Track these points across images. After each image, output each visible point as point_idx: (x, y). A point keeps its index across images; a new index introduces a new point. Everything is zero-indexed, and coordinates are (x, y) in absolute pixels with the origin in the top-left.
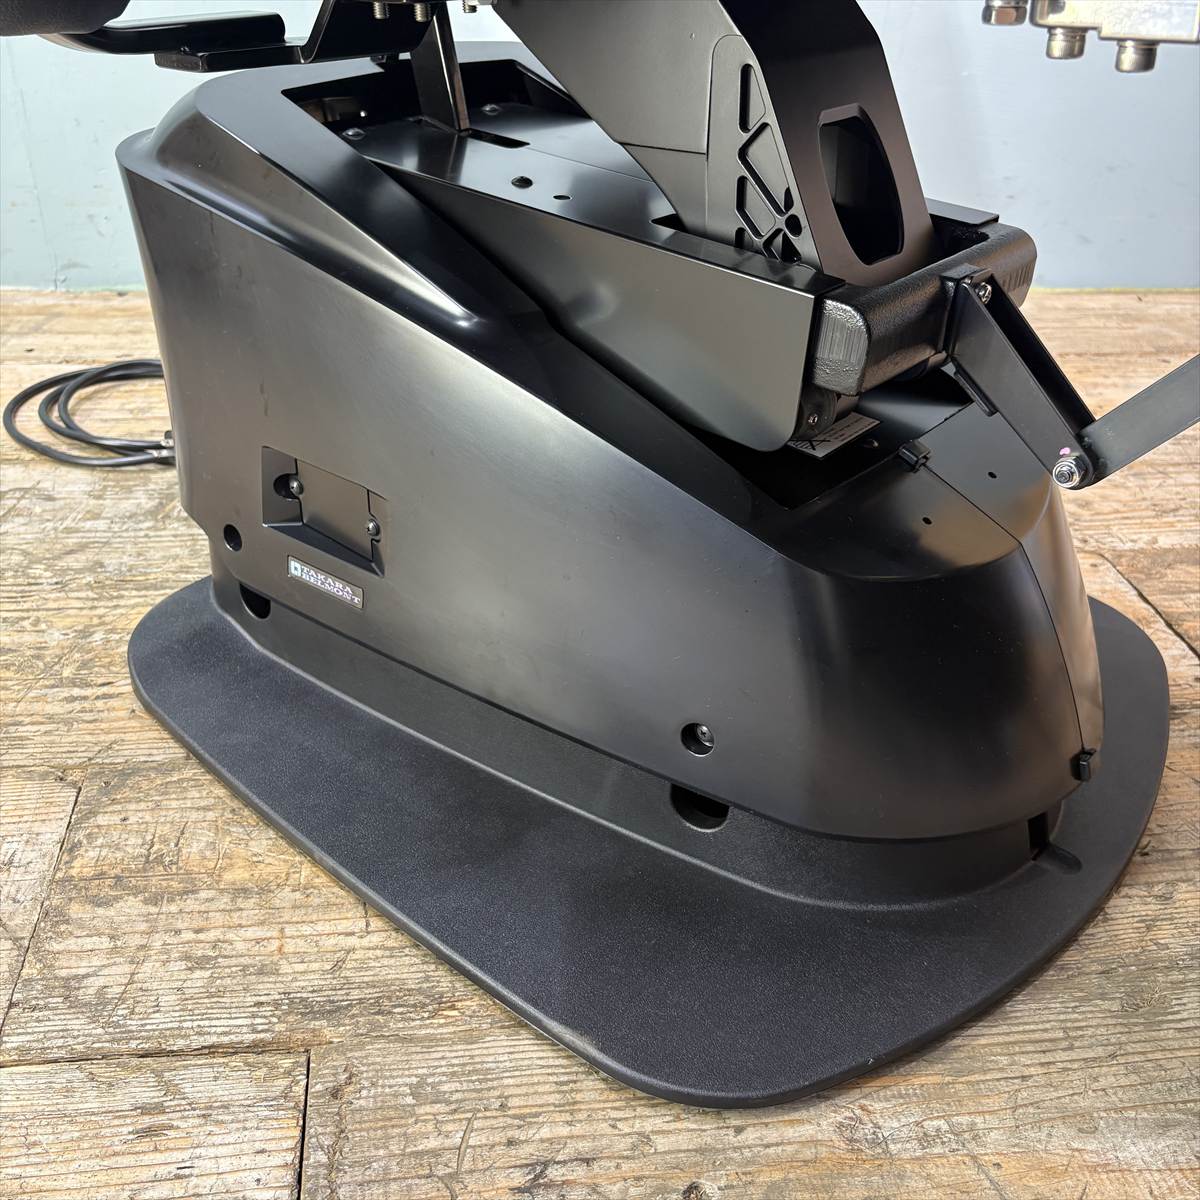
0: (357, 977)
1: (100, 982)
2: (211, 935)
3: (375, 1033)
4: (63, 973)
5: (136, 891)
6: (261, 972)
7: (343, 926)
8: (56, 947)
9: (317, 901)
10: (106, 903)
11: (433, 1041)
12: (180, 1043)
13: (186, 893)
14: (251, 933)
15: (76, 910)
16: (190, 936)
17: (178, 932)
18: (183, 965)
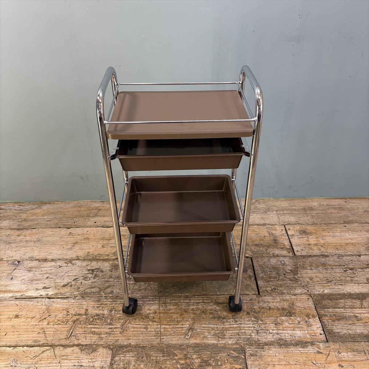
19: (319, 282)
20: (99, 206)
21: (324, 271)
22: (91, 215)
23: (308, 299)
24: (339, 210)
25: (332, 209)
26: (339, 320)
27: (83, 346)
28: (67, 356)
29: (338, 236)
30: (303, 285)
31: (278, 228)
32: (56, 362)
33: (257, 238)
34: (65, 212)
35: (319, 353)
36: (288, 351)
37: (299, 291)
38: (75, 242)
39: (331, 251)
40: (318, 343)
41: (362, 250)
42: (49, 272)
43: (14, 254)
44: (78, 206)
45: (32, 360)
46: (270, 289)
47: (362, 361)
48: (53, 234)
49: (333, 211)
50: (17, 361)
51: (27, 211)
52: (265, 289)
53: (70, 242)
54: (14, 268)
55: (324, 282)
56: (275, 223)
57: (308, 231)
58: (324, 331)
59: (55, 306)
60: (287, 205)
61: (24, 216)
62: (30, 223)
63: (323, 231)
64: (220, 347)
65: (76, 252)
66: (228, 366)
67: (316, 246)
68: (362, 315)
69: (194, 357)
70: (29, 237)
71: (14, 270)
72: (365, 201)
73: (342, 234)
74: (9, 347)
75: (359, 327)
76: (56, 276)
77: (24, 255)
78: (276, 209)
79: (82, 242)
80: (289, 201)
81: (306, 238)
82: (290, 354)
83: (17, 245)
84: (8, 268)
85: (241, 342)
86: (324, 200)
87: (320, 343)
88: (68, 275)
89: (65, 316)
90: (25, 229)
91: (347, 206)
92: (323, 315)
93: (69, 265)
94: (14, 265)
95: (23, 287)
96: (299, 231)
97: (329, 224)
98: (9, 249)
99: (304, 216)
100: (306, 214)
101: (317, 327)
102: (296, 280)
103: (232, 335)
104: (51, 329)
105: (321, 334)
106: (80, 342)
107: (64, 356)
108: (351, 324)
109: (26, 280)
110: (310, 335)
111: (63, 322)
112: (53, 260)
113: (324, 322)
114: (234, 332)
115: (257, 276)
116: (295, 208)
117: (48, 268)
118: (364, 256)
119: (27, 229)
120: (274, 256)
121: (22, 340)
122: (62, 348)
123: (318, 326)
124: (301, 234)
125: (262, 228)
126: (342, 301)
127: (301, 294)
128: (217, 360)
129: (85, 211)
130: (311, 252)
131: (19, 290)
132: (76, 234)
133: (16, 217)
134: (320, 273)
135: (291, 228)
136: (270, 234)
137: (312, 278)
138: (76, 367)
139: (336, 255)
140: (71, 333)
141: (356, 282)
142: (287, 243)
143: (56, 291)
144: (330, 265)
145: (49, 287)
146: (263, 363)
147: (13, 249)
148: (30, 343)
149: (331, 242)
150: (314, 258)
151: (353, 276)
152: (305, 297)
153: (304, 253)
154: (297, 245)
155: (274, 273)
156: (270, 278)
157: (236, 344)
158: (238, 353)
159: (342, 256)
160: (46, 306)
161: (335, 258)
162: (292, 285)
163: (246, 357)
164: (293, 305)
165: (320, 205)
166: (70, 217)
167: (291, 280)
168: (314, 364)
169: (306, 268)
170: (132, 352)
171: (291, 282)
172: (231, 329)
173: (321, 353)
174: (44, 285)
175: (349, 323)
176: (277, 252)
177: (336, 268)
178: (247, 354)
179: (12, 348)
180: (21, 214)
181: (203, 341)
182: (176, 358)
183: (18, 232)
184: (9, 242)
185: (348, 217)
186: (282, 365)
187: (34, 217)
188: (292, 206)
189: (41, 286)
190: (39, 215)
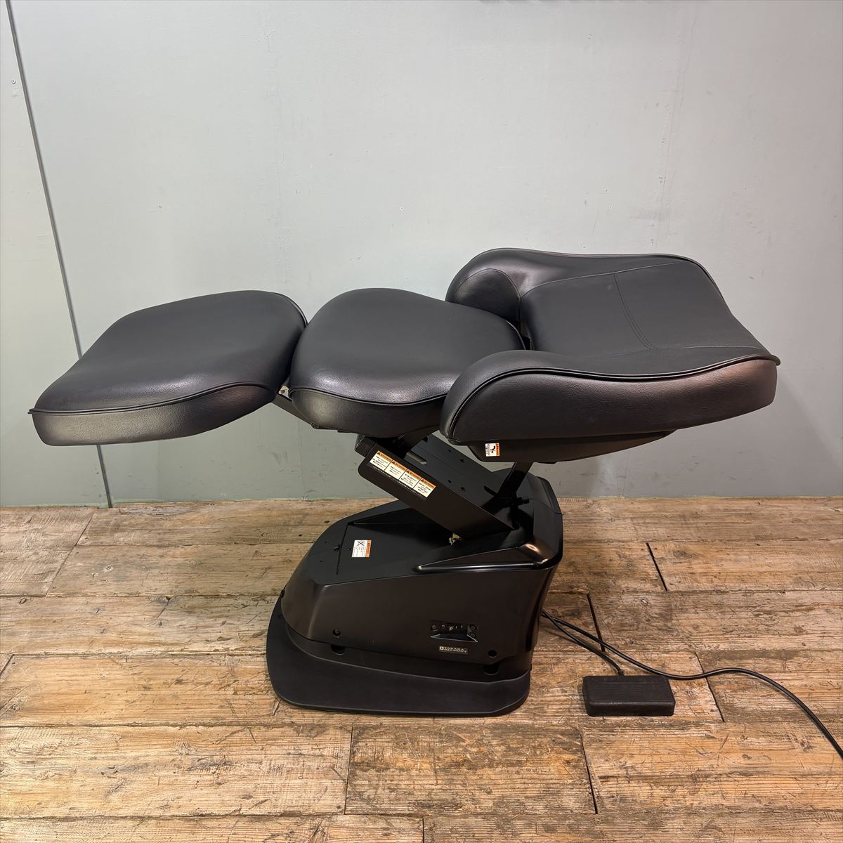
0: (434, 797)
1: (368, 794)
2: (395, 782)
3: (440, 814)
4: (358, 790)
5: (373, 768)
6: (409, 794)
7: (431, 782)
8: (355, 783)
9: (422, 774)
10: (366, 771)
11: (455, 817)
12: (391, 812)
13: (387, 769)
14: (406, 782)
15: (358, 772)
16: (389, 782)
17: (386, 781)
18: (388, 790)
19: (711, 633)
20: (305, 509)
21: (720, 614)
22: (292, 523)
23: (690, 658)
24: (748, 519)
25: (733, 517)
26: (744, 689)
27: (299, 726)
28: (274, 740)
29: (745, 561)
30: (681, 637)
31: (635, 547)
32: (257, 748)
33: (596, 563)
34: (244, 518)
35: (709, 737)
36: (654, 734)
37: (673, 646)
38: (267, 566)
39: (732, 585)
40: (707, 724)
41: (788, 582)
42: (226, 614)
43: (158, 585)
44: (265, 508)
45: (214, 746)
46: (623, 643)
47: (784, 750)
48: (224, 554)
49: (735, 519)
50: (189, 746)
51: (171, 518)
52: (613, 642)
53: (259, 567)
54: (162, 608)
55: (719, 633)
56: (628, 539)
57: (691, 553)
58: (717, 707)
59: (243, 666)
60: (651, 509)
61: (167, 525)
62: (179, 537)
63: (718, 552)
64: (539, 728)
65: (269, 582)
66: (553, 755)
67: (704, 576)
68: (785, 682)
69: (494, 742)
70: (182, 559)
71: (163, 611)
72: (795, 503)
73: (752, 557)
74: (172, 726)
75: (779, 700)
76: (238, 621)
77: (177, 587)
78: (631, 516)
79: (280, 566)
80: (655, 502)
81: (685, 564)
82: (659, 739)
83: (162, 572)
84: (151, 607)
85: (574, 723)
86: (720, 502)
87: (712, 723)
88: (259, 619)
89: (262, 682)
90: (172, 546)
91: (762, 512)
92: (716, 682)
93: (261, 602)
94: (160, 603)
95: (183, 637)
96: (674, 552)
97: (728, 541)
98: (148, 578)
99: (682, 527)
100: (686, 524)
101: (706, 701)
102: (669, 630)
103: (558, 712)
104: (241, 702)
105: (712, 711)
106: (294, 720)
107: (268, 740)
108: (765, 696)
109: (187, 626)
110: (695, 712)
111: (260, 690)
112: (229, 596)
113: (718, 693)
114: (561, 707)
115: (598, 623)
116: (667, 514)
117: (223, 608)
118: (792, 592)
119: (177, 546)
120: (629, 591)
121: (193, 717)
122: (263, 729)
123: (708, 699)
124: (677, 556)
125: (605, 546)
126: (751, 661)
127: (678, 650)
128: (534, 747)
129: (279, 516)
130: (695, 586)
131: (176, 642)
132: (266, 553)
133: (153, 526)
134: (712, 618)
135: (660, 547)
136: (620, 557)
137: (698, 627)
138: (291, 756)
139: (740, 590)
140: (276, 707)
141: (776, 633)
142: (652, 572)
143: (243, 644)
144: (730, 607)
145: (229, 637)
146: (614, 752)
147: (157, 578)
148: (208, 721)
149: (732, 570)
150: (700, 595)
151: (770, 623)
152: (686, 656)
153: (682, 587)
154: (669, 575)
155: (630, 618)
156: (622, 625)
157: (566, 724)
158: (569, 738)
159: (752, 592)
160: (228, 666)
161: (740, 595)
162: (660, 637)
163: (584, 743)
164: (663, 667)
165: (713, 510)
166: (254, 525)
167: (659, 630)
168: (700, 754)
169: (686, 611)
170: (386, 734)
171: (661, 632)
172: (556, 703)
173: (713, 737)
174: (219, 635)
175: (761, 694)
176: (633, 585)
177: (740, 612)
178: (584, 740)
179: (178, 728)
180: (162, 521)
181: (508, 721)
182: (462, 744)
183: (160, 551)
184: (148, 566)
185: (764, 529)
186: (645, 754)
187: (187, 527)
188: (660, 511)
189: (214, 636)
190: (195, 523)
